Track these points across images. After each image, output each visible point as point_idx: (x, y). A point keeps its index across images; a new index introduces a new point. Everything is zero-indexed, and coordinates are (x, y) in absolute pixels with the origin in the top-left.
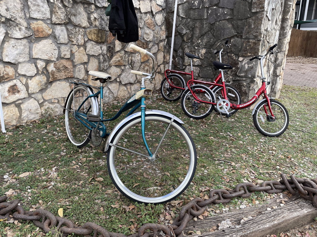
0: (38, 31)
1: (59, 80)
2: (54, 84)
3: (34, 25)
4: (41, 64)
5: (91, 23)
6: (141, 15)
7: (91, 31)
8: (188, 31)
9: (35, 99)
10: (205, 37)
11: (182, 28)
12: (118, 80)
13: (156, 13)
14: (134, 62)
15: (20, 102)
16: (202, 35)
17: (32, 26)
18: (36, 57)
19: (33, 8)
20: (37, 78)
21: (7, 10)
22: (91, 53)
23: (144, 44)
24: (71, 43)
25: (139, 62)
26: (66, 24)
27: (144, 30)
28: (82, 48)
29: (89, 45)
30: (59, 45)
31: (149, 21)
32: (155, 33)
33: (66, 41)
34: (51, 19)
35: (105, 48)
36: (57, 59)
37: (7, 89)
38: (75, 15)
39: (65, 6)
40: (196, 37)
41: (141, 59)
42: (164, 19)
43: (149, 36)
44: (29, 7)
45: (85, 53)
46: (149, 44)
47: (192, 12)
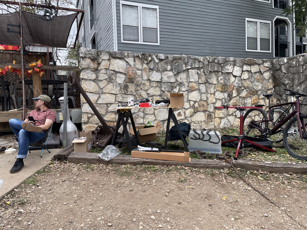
0: (192, 87)
1: (199, 111)
2: (197, 113)
3: (191, 85)
4: (192, 103)
5: (218, 82)
6: (252, 74)
7: (218, 86)
8: (289, 82)
9: (188, 120)
10: (303, 85)
11: (285, 80)
12: (234, 114)
13: (264, 72)
14: (246, 104)
15: (181, 120)
16: (300, 84)
17: (190, 85)
18: (190, 99)
19: (191, 77)
20: (190, 110)
21: (181, 79)
22: (217, 98)
23: (254, 92)
24: (207, 92)
25: (250, 103)
26: (205, 83)
27: (254, 83)
28: (213, 95)
29: (217, 93)
30: (201, 93)
31: (259, 77)
32: (264, 85)
33: (205, 92)
34: (198, 81)
35: (226, 95)
36: (200, 101)
37: (177, 114)
38: (210, 78)
39: (205, 75)
40: (296, 85)
41: (252, 101)
42: (271, 75)
43: (258, 87)
44: (189, 77)
45: (214, 97)
46: (258, 92)
47: (291, 69)
